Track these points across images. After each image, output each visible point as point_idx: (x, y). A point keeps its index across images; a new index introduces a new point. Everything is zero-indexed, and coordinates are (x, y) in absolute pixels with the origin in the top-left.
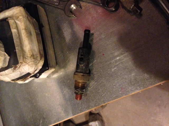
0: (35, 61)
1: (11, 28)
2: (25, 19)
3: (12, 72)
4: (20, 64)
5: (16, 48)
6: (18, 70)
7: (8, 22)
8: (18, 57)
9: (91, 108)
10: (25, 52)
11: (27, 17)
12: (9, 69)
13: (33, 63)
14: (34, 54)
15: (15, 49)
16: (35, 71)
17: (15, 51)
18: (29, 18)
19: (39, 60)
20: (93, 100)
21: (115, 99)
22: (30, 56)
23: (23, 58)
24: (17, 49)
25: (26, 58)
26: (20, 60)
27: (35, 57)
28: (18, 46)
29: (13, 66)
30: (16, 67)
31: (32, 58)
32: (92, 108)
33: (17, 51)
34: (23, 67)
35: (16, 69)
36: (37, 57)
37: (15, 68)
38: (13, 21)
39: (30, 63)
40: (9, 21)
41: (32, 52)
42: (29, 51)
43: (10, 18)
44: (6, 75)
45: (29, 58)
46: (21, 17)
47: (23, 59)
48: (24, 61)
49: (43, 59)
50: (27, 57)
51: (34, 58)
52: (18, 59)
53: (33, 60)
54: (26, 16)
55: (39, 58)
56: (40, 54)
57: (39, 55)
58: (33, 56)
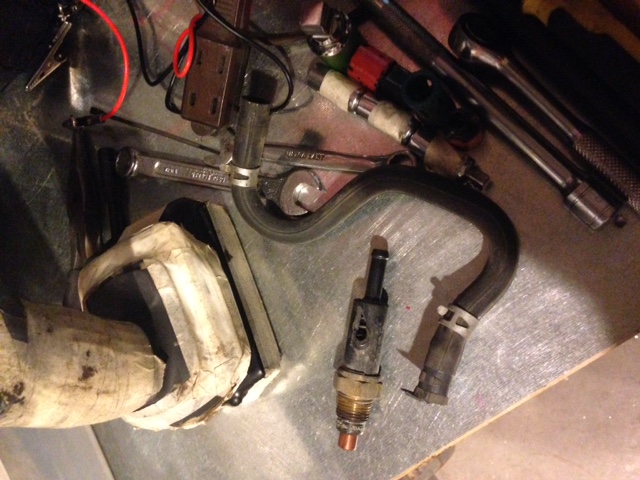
0: (231, 362)
1: (157, 286)
2: (187, 254)
3: (173, 402)
4: (193, 379)
5: (178, 336)
6: (190, 395)
7: (146, 271)
8: (186, 360)
9: (402, 471)
10: (202, 343)
11: (192, 247)
12: (166, 398)
13: (224, 367)
14: (224, 343)
15: (176, 340)
16: (233, 388)
17: (175, 345)
18: (196, 249)
19: (239, 355)
20: (404, 446)
21: (465, 432)
22: (216, 350)
23: (200, 360)
24: (182, 339)
25: (206, 359)
26: (193, 366)
27: (228, 349)
28: (182, 331)
29: (175, 386)
30: (183, 388)
31: (221, 354)
32: (404, 469)
33: (181, 343)
34: (202, 384)
35: (186, 392)
36: (233, 349)
37: (182, 392)
38: (159, 266)
39: (219, 370)
40: (149, 268)
41: (218, 338)
42: (210, 337)
43: (150, 258)
44: (159, 413)
45: (213, 357)
46: (176, 252)
47: (200, 364)
48: (202, 368)
49: (248, 351)
50: (207, 356)
51: (226, 355)
52: (188, 365)
53: (225, 360)
54: (189, 245)
55: (238, 352)
56: (240, 339)
57: (236, 344)
58: (222, 348)
